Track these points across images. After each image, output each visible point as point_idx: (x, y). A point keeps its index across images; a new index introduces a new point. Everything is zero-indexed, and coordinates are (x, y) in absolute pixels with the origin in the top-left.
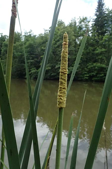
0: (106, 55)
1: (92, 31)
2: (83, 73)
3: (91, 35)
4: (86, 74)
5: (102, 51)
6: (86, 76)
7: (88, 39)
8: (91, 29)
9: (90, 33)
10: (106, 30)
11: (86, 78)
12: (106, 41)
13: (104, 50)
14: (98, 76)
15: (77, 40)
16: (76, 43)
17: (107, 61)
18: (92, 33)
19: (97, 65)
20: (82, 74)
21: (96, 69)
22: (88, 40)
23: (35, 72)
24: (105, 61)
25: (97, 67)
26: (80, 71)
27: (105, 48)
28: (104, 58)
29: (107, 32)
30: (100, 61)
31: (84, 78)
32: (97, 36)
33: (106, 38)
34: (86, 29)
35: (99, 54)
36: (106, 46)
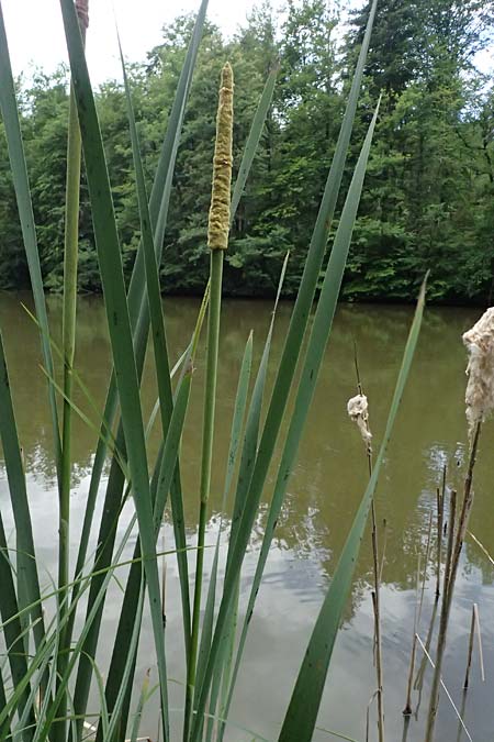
0: (407, 182)
1: (346, 70)
3: (340, 86)
5: (391, 165)
7: (329, 106)
8: (339, 57)
9: (337, 81)
10: (413, 65)
12: (407, 115)
13: (398, 157)
14: (368, 277)
15: (276, 111)
16: (271, 127)
17: (411, 209)
18: (344, 77)
19: (367, 228)
21: (362, 245)
22: (330, 110)
23: (89, 261)
24: (401, 210)
25: (366, 237)
27: (400, 148)
28: (400, 195)
29: (417, 74)
30: (379, 208)
32: (367, 93)
33: (409, 104)
34: (319, 59)
35: (378, 178)
36: (409, 140)
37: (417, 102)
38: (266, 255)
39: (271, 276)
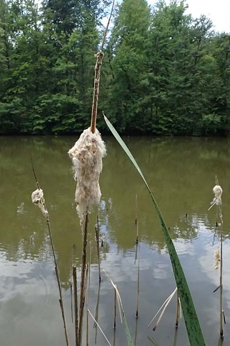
0: (77, 77)
1: (44, 20)
2: (31, 117)
3: (42, 28)
4: (37, 118)
5: (68, 69)
6: (39, 124)
7: (37, 37)
8: (40, 13)
9: (40, 25)
10: (75, 21)
11: (38, 127)
12: (75, 44)
13: (72, 65)
14: (63, 123)
15: (10, 38)
16: (8, 46)
17: (80, 90)
18: (43, 23)
19: (61, 99)
20: (28, 120)
21: (59, 107)
22: (37, 39)
24: (76, 91)
25: (61, 103)
26: (23, 113)
27: (72, 60)
28: (74, 83)
29: (78, 26)
30: (65, 89)
31: (35, 128)
32: (55, 32)
33: (75, 39)
34: (30, 13)
35: (64, 74)
36: (76, 57)
37: (79, 39)
38: (11, 112)
39: (15, 123)
